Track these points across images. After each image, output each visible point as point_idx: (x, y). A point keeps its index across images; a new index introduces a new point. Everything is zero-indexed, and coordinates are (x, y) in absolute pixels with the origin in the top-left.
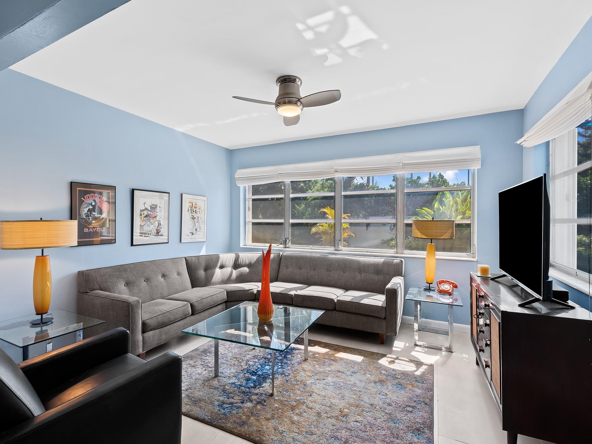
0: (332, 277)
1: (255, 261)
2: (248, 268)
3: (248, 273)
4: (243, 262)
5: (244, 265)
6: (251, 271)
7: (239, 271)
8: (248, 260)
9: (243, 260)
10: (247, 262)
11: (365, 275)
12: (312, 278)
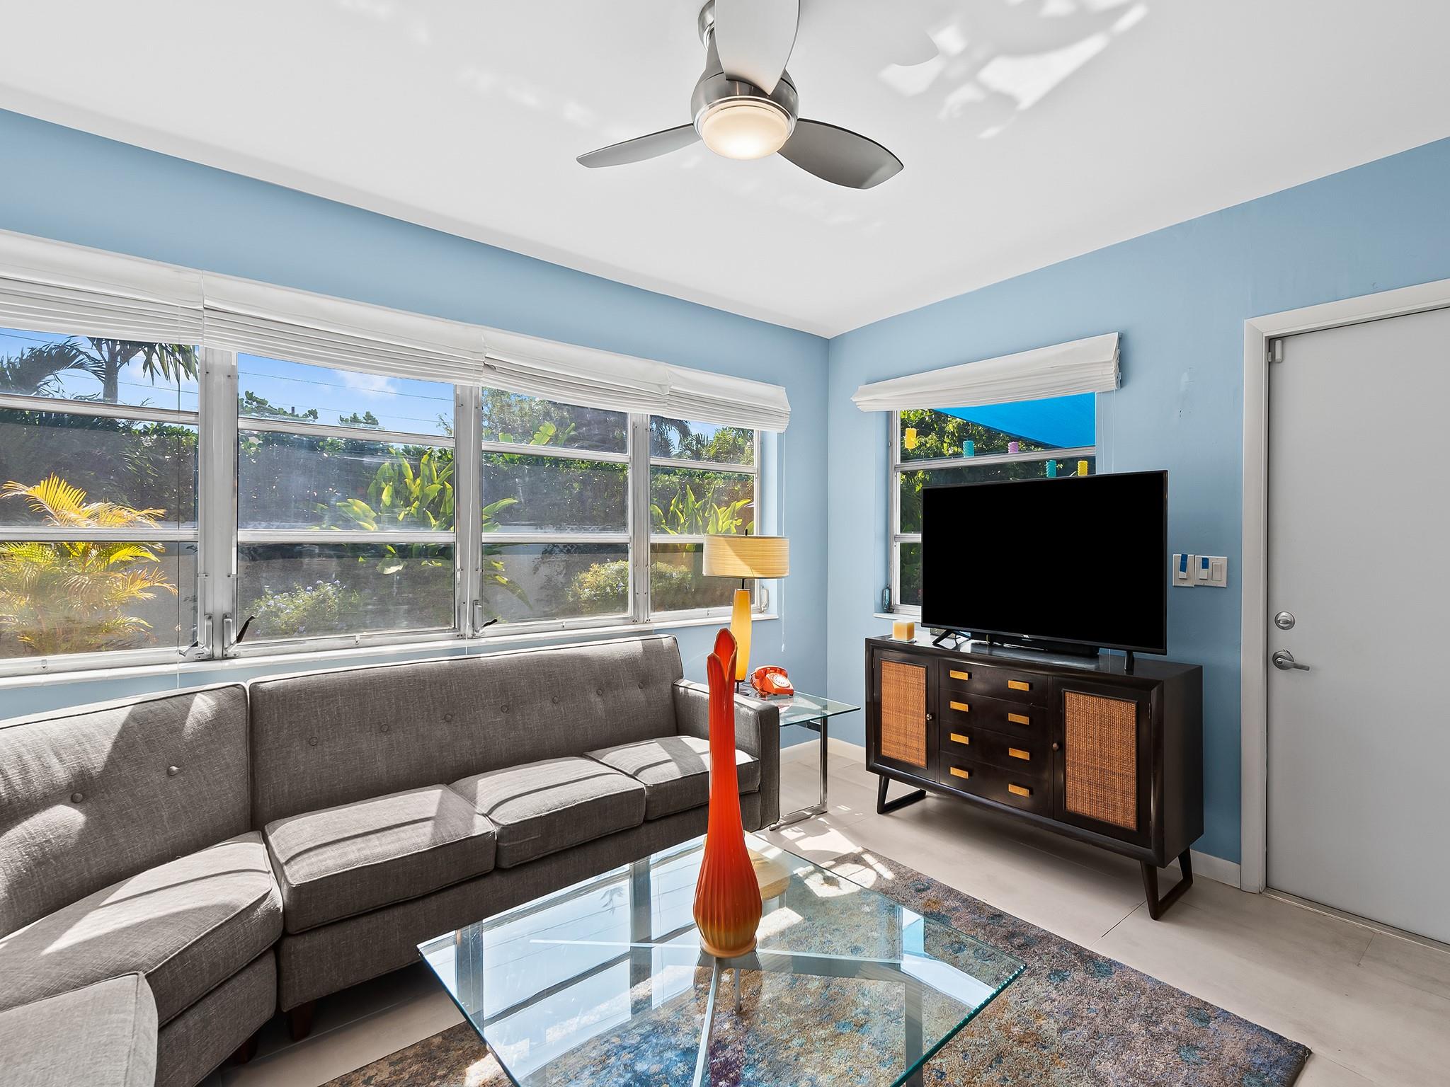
0: (520, 727)
1: (109, 757)
2: (74, 802)
3: (85, 835)
4: (27, 782)
5: (45, 796)
6: (103, 817)
7: (23, 841)
8: (61, 761)
9: (24, 770)
10: (61, 774)
11: (614, 696)
12: (445, 754)
